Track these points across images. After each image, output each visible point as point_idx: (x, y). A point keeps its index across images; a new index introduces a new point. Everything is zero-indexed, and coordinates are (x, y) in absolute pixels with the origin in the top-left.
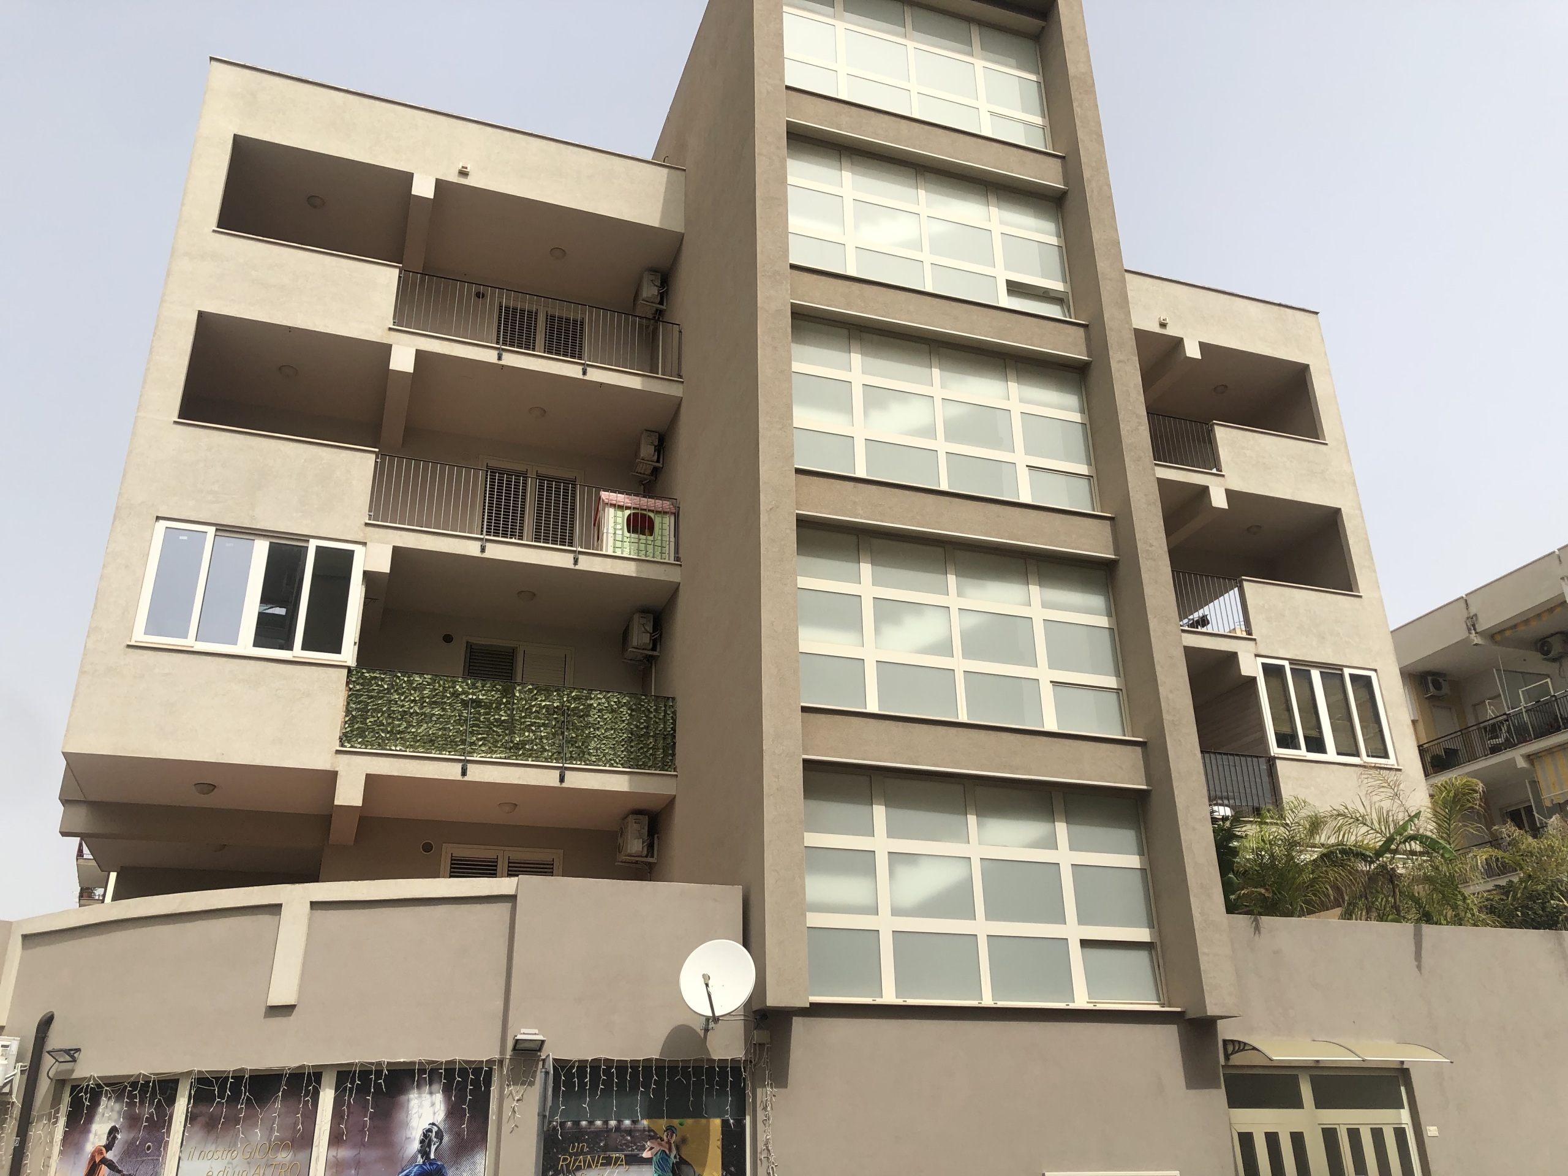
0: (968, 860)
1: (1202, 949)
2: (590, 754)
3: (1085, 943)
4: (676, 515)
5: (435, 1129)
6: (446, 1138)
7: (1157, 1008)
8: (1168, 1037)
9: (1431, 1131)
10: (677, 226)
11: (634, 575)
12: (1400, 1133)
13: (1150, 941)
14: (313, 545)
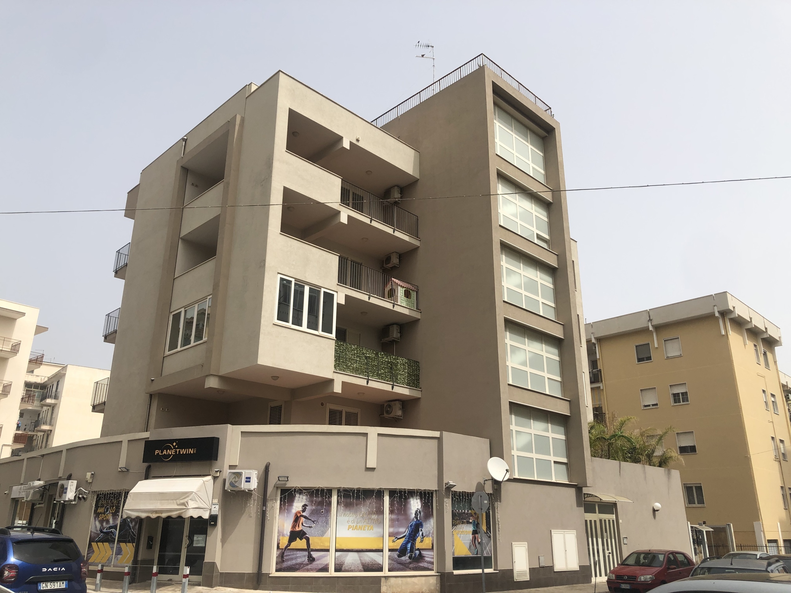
0: (530, 434)
1: (587, 467)
2: (398, 380)
3: (555, 462)
4: (417, 292)
5: (419, 510)
6: (422, 514)
7: (568, 483)
8: (572, 491)
9: (620, 521)
10: (417, 176)
11: (408, 314)
12: (613, 521)
13: (567, 462)
14: (323, 290)
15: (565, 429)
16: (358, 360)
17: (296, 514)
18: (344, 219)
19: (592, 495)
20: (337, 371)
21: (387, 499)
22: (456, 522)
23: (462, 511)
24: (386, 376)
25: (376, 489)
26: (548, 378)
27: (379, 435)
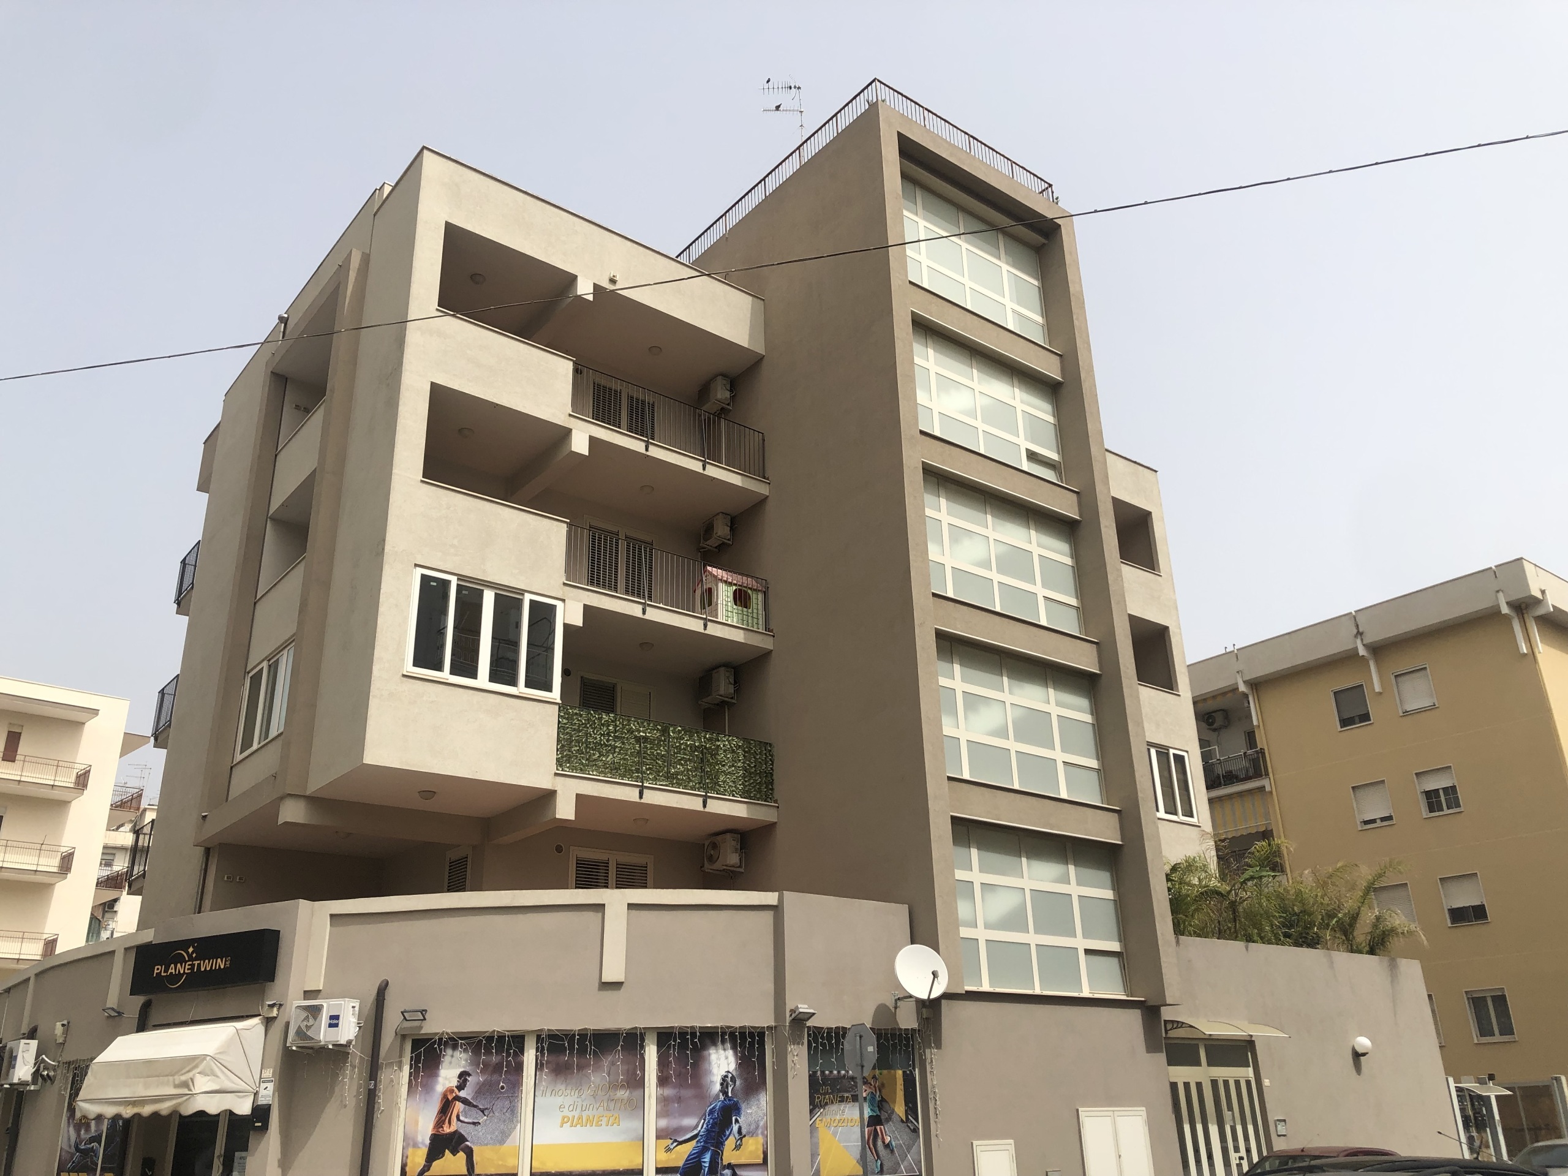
0: (1022, 891)
1: (1163, 959)
2: (720, 786)
3: (1088, 952)
4: (765, 592)
5: (730, 1075)
6: (738, 1083)
7: (1124, 998)
8: (1134, 1018)
9: (1266, 1082)
10: (760, 349)
11: (743, 641)
12: (1248, 1083)
13: (1119, 951)
14: (527, 598)
15: (1112, 876)
16: (617, 747)
17: (445, 1096)
18: (580, 444)
19: (1183, 1023)
20: (566, 771)
21: (651, 1053)
22: (824, 1098)
23: (839, 1072)
24: (689, 778)
25: (625, 1030)
26: (1063, 762)
27: (631, 906)
